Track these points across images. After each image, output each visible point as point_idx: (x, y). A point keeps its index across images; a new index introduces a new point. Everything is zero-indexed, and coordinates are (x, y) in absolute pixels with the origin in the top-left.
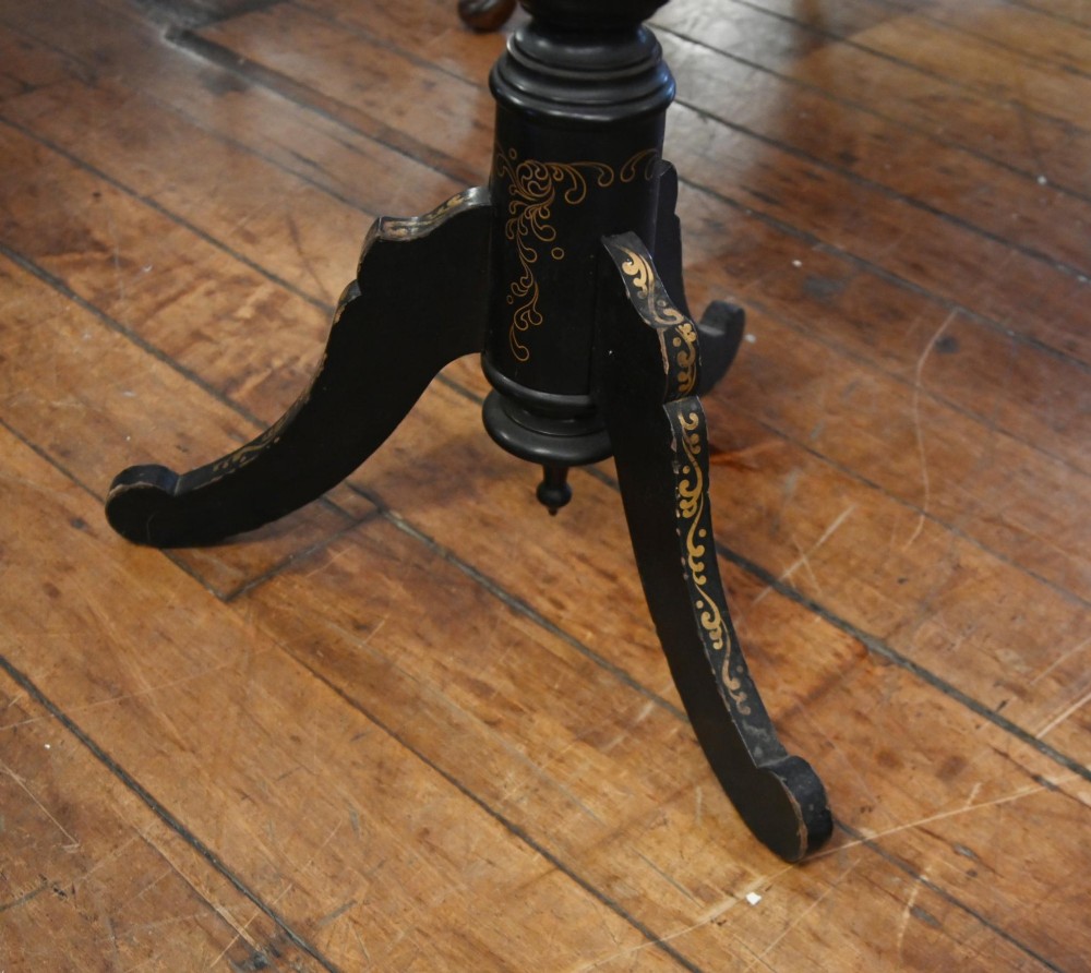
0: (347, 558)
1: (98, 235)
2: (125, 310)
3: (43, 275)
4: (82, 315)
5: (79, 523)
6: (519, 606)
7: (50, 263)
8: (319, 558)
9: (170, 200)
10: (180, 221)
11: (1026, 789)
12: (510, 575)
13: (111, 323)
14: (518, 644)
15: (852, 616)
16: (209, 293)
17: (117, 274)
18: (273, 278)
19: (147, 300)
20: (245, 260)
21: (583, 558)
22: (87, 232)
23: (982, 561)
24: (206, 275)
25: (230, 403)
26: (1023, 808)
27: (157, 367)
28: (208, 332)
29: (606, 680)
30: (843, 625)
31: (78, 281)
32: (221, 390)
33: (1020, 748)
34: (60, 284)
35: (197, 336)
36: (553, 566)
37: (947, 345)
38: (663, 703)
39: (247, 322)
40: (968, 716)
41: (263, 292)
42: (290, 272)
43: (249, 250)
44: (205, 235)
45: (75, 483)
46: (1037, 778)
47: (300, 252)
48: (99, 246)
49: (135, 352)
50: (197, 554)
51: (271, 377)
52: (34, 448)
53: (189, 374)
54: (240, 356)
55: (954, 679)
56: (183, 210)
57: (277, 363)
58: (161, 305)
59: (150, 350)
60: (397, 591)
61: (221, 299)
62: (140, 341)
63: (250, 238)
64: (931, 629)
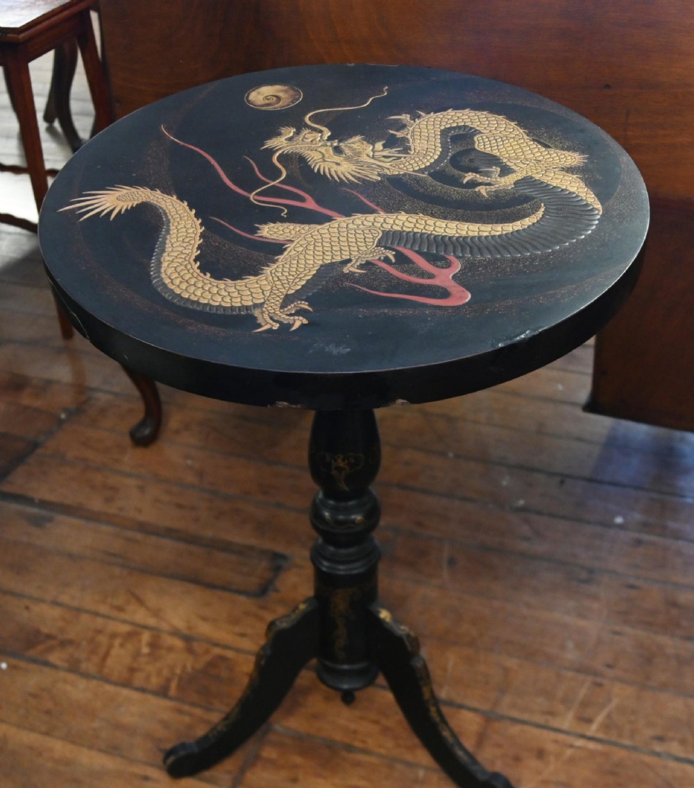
0: (269, 753)
1: (45, 630)
2: (89, 666)
3: (34, 661)
4: (71, 677)
5: (146, 778)
6: (349, 748)
7: (32, 653)
8: (257, 757)
9: (65, 599)
10: (79, 610)
11: (569, 752)
12: (338, 737)
13: (86, 676)
14: (358, 764)
15: (475, 704)
16: (122, 645)
17: (70, 649)
18: (145, 627)
19: (96, 659)
20: (125, 622)
21: (362, 718)
22: (38, 632)
23: (512, 663)
24: (113, 636)
25: (171, 699)
26: (572, 761)
27: (125, 692)
28: (135, 665)
29: (399, 767)
30: (474, 710)
31: (54, 658)
32: (163, 692)
33: (561, 737)
34: (46, 664)
35: (132, 670)
36: (353, 726)
37: (452, 562)
38: (427, 768)
39: (150, 655)
40: (536, 731)
41: (146, 637)
42: (151, 621)
43: (123, 616)
44: (96, 614)
45: (132, 761)
46: (571, 746)
47: (148, 609)
48: (49, 637)
49: (109, 688)
50: (207, 774)
51: (180, 679)
52: (100, 750)
53: (143, 690)
54: (159, 673)
55: (526, 717)
56: (76, 603)
57: (178, 671)
58: (104, 658)
59: (116, 684)
60: (298, 760)
61: (130, 647)
62: (107, 680)
63: (120, 609)
64: (507, 700)
